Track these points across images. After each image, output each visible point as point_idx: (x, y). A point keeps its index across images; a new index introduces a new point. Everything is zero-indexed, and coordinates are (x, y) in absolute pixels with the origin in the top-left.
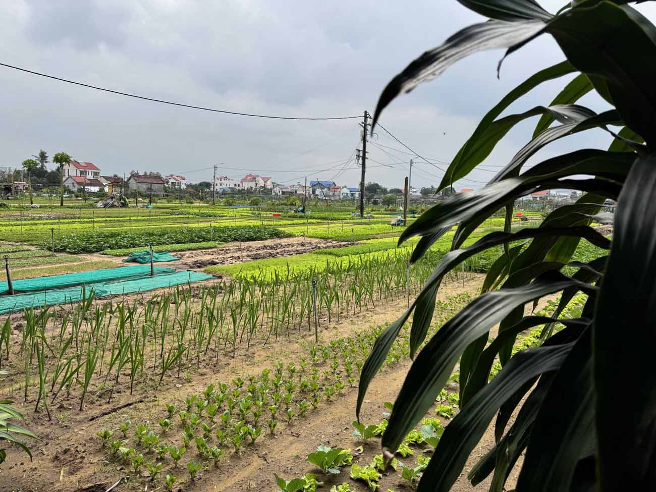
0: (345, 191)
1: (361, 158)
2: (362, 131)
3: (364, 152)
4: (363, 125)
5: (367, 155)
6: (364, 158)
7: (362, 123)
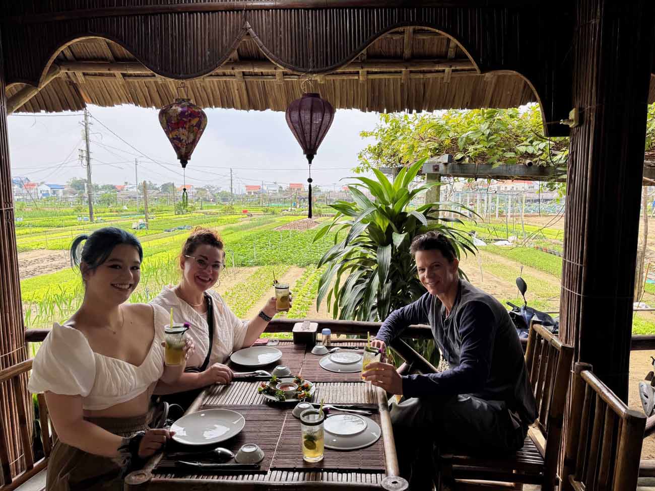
0: (45, 188)
1: (85, 159)
2: (83, 130)
3: (88, 152)
4: (84, 123)
5: (91, 156)
6: (88, 159)
7: (83, 121)
